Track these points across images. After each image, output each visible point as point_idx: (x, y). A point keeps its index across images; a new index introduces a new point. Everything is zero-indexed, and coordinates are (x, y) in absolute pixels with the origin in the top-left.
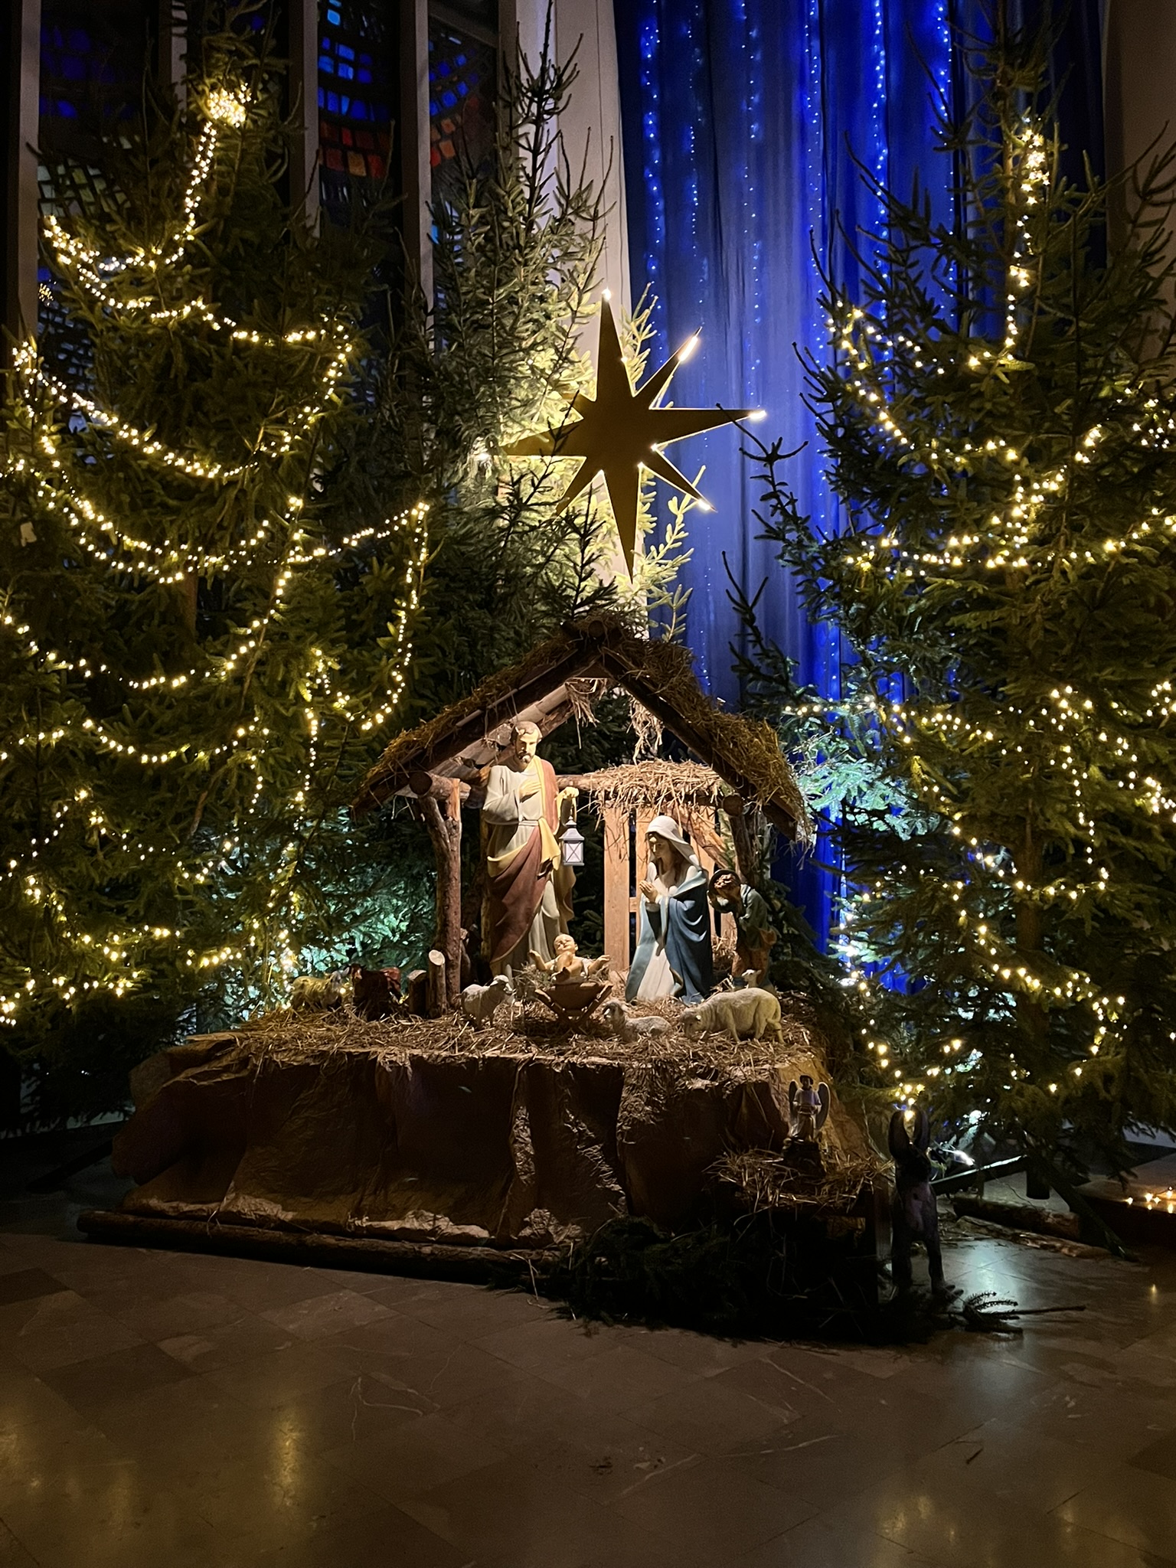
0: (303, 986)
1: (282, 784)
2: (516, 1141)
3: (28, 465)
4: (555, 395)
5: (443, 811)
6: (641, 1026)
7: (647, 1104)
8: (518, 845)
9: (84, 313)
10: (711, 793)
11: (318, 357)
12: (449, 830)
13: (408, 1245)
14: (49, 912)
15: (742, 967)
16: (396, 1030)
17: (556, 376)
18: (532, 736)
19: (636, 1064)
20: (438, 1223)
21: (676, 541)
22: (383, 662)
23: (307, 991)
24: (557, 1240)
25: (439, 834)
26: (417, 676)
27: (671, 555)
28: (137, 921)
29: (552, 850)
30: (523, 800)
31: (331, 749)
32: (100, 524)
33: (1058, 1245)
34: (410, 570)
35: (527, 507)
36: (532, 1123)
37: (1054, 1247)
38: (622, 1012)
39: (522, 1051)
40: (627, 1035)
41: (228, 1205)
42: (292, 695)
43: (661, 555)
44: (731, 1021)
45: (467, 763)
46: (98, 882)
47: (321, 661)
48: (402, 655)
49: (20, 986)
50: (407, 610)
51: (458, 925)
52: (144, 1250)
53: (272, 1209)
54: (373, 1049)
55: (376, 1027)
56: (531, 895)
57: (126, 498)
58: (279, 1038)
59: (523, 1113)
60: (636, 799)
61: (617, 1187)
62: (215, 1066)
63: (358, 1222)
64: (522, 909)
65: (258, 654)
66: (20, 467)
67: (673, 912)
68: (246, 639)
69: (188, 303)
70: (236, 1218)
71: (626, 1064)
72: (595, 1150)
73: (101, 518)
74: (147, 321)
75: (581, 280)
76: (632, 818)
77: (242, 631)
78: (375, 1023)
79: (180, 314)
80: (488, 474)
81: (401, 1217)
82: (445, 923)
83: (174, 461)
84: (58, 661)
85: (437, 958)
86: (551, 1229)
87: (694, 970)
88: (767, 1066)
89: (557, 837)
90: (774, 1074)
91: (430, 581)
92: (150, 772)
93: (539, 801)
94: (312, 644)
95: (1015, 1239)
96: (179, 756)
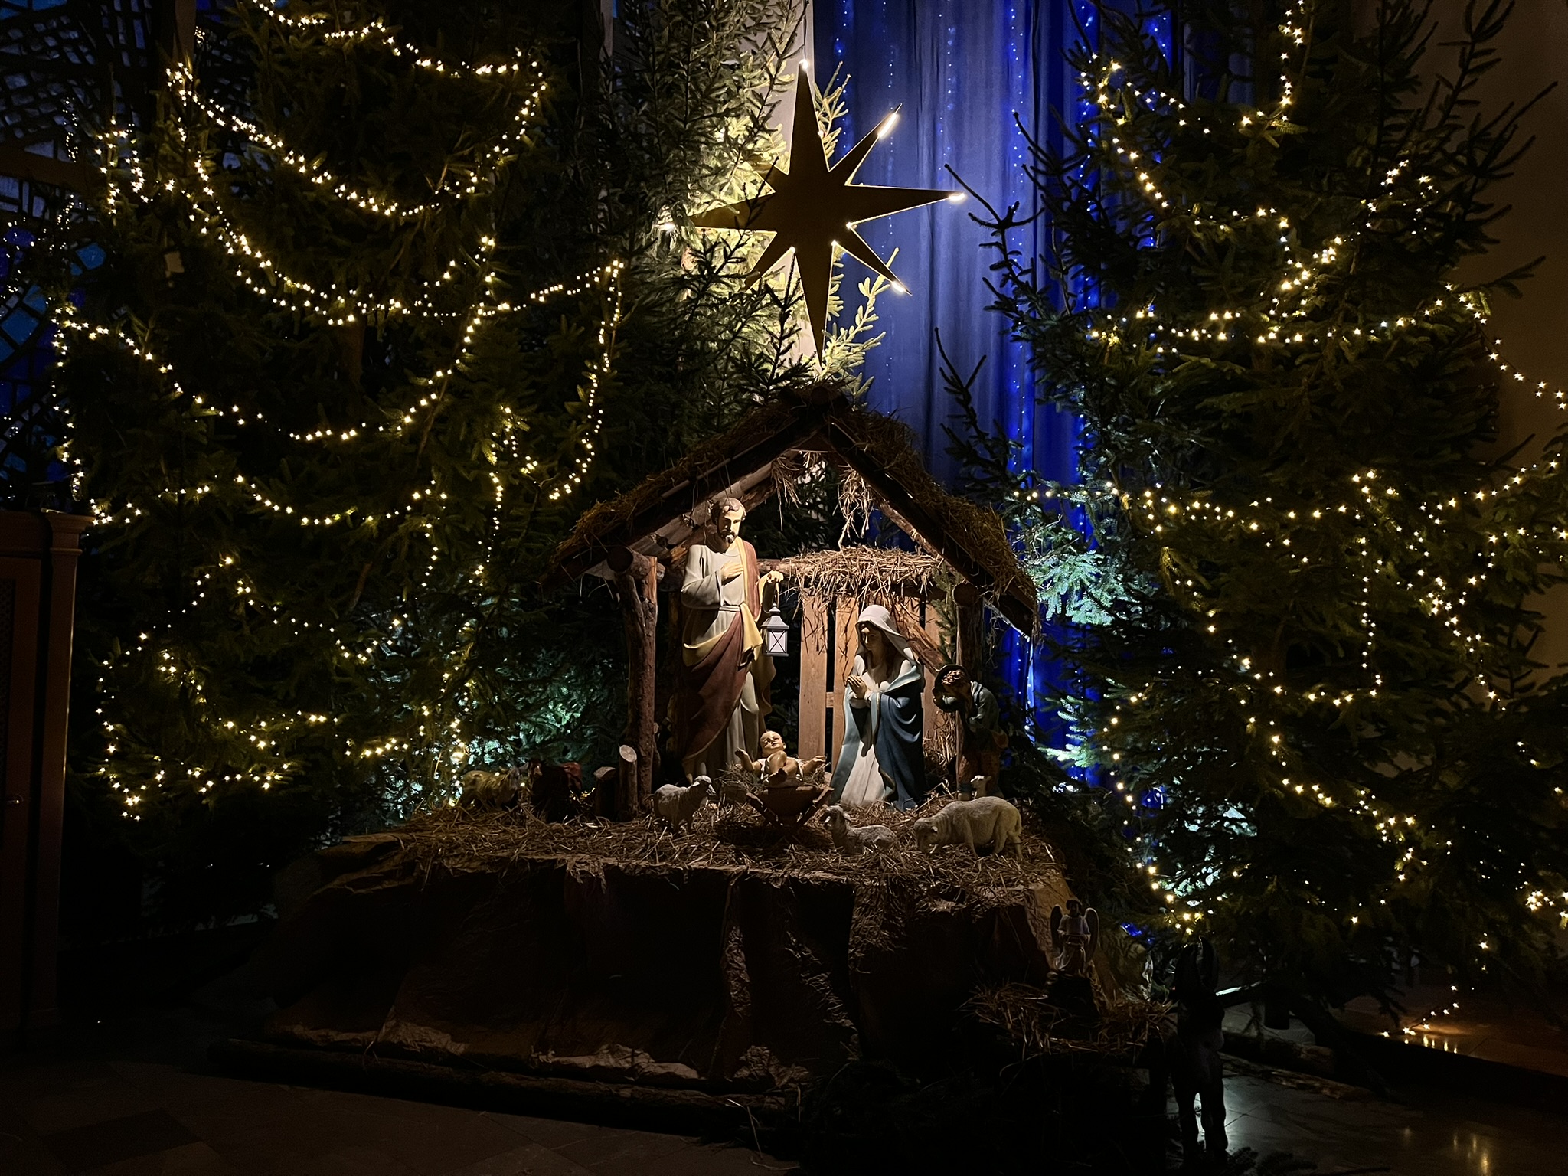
0: (474, 782)
1: (457, 557)
2: (729, 967)
3: (178, 186)
4: (747, 165)
5: (641, 592)
6: (865, 836)
7: (883, 928)
8: (718, 632)
9: (248, 30)
10: (920, 583)
11: (511, 92)
12: (646, 613)
13: (602, 1086)
14: (187, 692)
15: (971, 772)
16: (582, 834)
17: (750, 146)
18: (737, 513)
19: (867, 882)
20: (638, 1060)
21: (865, 324)
22: (572, 428)
23: (479, 787)
24: (781, 1082)
25: (635, 617)
26: (606, 446)
27: (860, 338)
28: (289, 705)
29: (753, 637)
30: (725, 582)
31: (518, 518)
32: (259, 260)
33: (1317, 1084)
34: (602, 331)
35: (716, 278)
36: (745, 946)
37: (1313, 1087)
38: (843, 819)
39: (732, 862)
40: (850, 846)
41: (387, 1034)
42: (474, 456)
43: (849, 339)
44: (969, 834)
45: (662, 541)
46: (242, 660)
47: (509, 420)
48: (594, 422)
49: (149, 776)
50: (599, 373)
51: (652, 718)
52: (286, 1087)
53: (441, 1040)
54: (559, 856)
55: (561, 831)
56: (732, 687)
57: (290, 232)
58: (450, 841)
59: (736, 934)
60: (838, 586)
61: (849, 1023)
62: (376, 871)
63: (542, 1058)
64: (721, 701)
65: (440, 408)
66: (169, 187)
67: (885, 709)
68: (426, 391)
69: (368, 24)
70: (398, 1050)
71: (856, 881)
72: (821, 979)
73: (259, 255)
74: (320, 42)
75: (781, 48)
76: (832, 608)
77: (422, 381)
78: (556, 825)
79: (357, 35)
80: (673, 245)
81: (592, 1051)
82: (638, 715)
83: (347, 193)
84: (206, 406)
85: (628, 754)
86: (772, 1070)
87: (907, 773)
88: (1020, 887)
89: (759, 624)
90: (1030, 895)
91: (623, 344)
92: (311, 537)
93: (741, 584)
94: (499, 401)
95: (1267, 1077)
96: (344, 519)
